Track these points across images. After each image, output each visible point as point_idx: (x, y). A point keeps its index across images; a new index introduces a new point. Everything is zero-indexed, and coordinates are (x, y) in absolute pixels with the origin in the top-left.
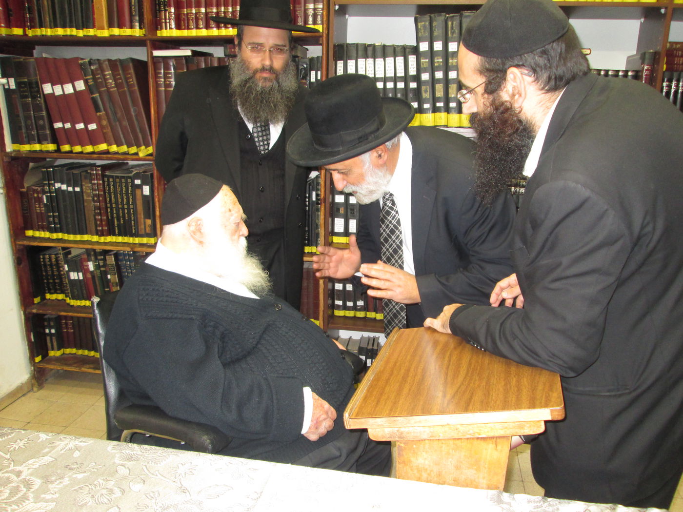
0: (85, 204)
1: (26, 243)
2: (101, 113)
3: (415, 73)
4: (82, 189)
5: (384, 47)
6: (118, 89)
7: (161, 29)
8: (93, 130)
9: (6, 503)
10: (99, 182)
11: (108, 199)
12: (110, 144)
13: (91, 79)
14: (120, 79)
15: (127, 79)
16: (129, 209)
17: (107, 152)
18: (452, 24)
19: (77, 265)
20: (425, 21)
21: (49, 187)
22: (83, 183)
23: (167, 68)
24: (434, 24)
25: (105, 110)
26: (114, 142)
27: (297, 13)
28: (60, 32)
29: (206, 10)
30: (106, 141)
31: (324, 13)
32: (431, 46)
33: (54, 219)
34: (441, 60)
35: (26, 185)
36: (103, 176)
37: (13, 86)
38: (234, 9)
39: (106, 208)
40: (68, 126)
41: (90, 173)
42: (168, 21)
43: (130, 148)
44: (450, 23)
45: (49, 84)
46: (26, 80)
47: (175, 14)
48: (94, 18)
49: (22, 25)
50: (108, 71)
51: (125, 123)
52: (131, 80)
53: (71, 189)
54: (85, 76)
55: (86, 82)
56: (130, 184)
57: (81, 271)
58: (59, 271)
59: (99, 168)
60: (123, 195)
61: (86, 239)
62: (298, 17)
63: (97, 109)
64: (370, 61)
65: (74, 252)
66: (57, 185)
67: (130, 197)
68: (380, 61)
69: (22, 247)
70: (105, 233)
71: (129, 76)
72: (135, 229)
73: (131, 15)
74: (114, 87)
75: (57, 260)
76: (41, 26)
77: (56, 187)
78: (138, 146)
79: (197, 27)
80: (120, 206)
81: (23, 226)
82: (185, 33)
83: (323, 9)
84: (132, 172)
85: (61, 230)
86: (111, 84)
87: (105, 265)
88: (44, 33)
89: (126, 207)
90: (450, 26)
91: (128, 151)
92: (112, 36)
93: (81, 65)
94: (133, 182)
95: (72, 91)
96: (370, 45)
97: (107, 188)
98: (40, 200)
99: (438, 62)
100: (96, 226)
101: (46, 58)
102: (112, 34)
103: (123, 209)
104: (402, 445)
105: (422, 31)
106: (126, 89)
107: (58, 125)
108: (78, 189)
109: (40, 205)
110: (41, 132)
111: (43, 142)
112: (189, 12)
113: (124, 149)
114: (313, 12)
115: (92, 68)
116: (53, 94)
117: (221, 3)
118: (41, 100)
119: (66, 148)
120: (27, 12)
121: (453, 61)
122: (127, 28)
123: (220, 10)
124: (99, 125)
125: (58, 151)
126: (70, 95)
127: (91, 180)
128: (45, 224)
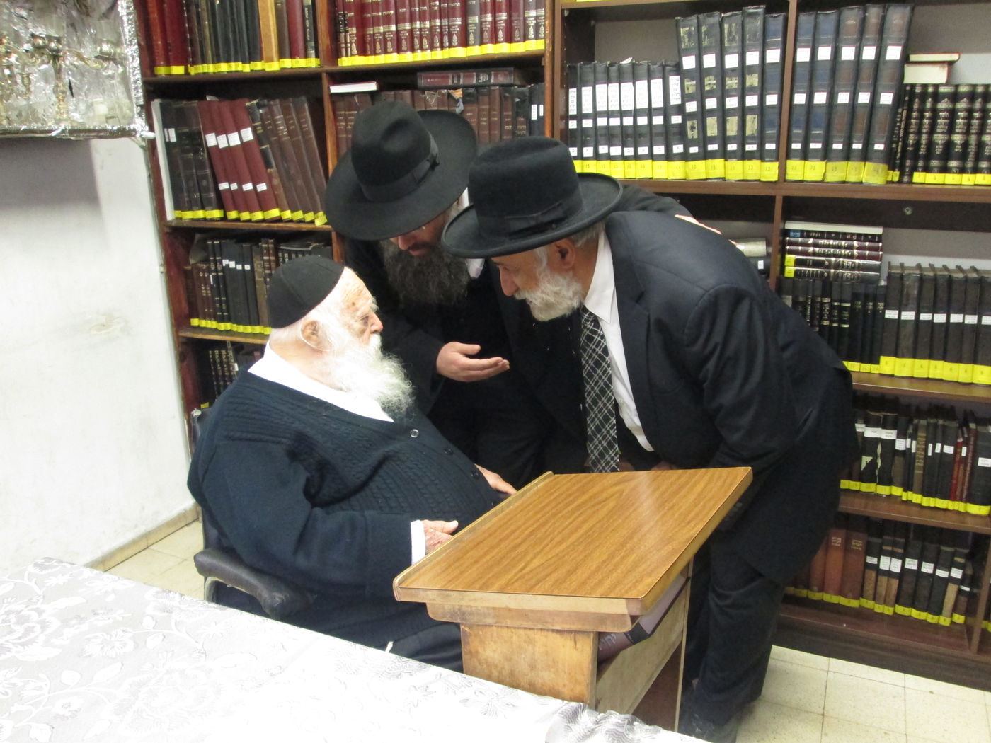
0: (257, 286)
1: (189, 334)
2: (272, 170)
3: (679, 102)
4: (252, 267)
5: (634, 66)
6: (291, 138)
7: (341, 56)
8: (263, 192)
9: (14, 644)
10: (271, 258)
12: (282, 210)
13: (260, 125)
14: (293, 124)
15: (300, 124)
17: (279, 220)
18: (730, 27)
20: (690, 26)
21: (216, 264)
22: (254, 260)
23: (348, 108)
24: (704, 29)
25: (277, 165)
26: (287, 207)
27: (513, 24)
28: (224, 67)
29: (397, 27)
30: (278, 205)
31: (547, 22)
32: (699, 61)
33: (221, 305)
34: (715, 82)
35: (192, 261)
36: (277, 250)
37: (173, 139)
38: (433, 24)
40: (234, 186)
41: (261, 247)
42: (349, 45)
43: (306, 215)
44: (726, 26)
45: (214, 134)
46: (187, 130)
47: (357, 35)
48: (261, 48)
49: (183, 61)
50: (280, 115)
51: (300, 182)
52: (306, 125)
53: (239, 267)
54: (253, 122)
55: (254, 130)
58: (229, 371)
59: (272, 241)
61: (258, 332)
62: (515, 29)
63: (268, 165)
64: (614, 87)
66: (225, 262)
68: (627, 87)
69: (184, 340)
71: (304, 120)
73: (305, 41)
74: (286, 136)
75: (227, 358)
76: (204, 61)
77: (224, 265)
78: (315, 214)
79: (385, 52)
81: (187, 313)
82: (371, 60)
83: (546, 17)
84: (310, 245)
85: (229, 320)
86: (283, 132)
88: (206, 71)
90: (726, 31)
91: (303, 218)
92: (283, 69)
93: (248, 108)
95: (238, 142)
96: (612, 65)
98: (206, 280)
99: (709, 84)
101: (210, 102)
102: (283, 66)
104: (467, 629)
105: (687, 40)
106: (300, 137)
107: (224, 186)
108: (247, 267)
109: (206, 287)
110: (203, 195)
111: (207, 208)
112: (376, 31)
113: (299, 215)
114: (535, 22)
115: (261, 111)
116: (217, 147)
117: (415, 17)
118: (204, 155)
119: (233, 215)
120: (189, 45)
121: (732, 83)
122: (300, 58)
123: (414, 26)
124: (270, 184)
125: (224, 219)
126: (235, 147)
127: (262, 255)
128: (211, 311)
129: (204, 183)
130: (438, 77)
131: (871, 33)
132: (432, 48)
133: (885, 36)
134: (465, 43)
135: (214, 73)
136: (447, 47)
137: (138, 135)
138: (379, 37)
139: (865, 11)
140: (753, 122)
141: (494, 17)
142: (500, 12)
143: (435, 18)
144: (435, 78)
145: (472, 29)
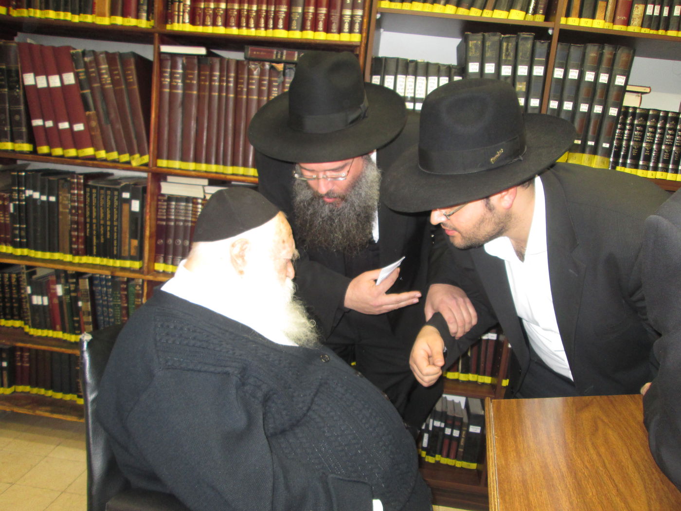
0: (61, 217)
2: (91, 113)
4: (57, 198)
5: (427, 65)
6: (114, 87)
7: (173, 22)
8: (80, 132)
10: (79, 192)
11: (88, 213)
12: (97, 149)
13: (82, 72)
14: (118, 74)
15: (125, 76)
16: (112, 226)
17: (93, 158)
18: (508, 45)
19: (42, 288)
20: (477, 40)
22: (60, 192)
23: (174, 66)
24: (488, 44)
25: (96, 109)
26: (102, 147)
27: (332, 19)
28: (52, 15)
29: (227, 6)
30: (93, 145)
31: (365, 20)
32: (482, 68)
33: (20, 232)
36: (85, 185)
38: (259, 8)
39: (85, 223)
40: (49, 124)
41: (69, 181)
42: (181, 14)
43: (122, 156)
44: (505, 44)
45: (32, 75)
46: (4, 67)
47: (190, 6)
48: (93, 3)
49: (6, 4)
50: (104, 65)
51: (119, 126)
52: (131, 77)
53: (44, 198)
54: (77, 68)
55: (77, 76)
56: (116, 198)
57: (47, 295)
58: (19, 293)
59: (82, 177)
60: (106, 210)
61: (57, 258)
62: (333, 22)
63: (87, 107)
64: (411, 78)
65: (40, 273)
66: (29, 193)
67: (115, 211)
68: (421, 80)
70: (80, 252)
72: (117, 250)
73: (138, 4)
74: (109, 84)
75: (18, 280)
76: (29, 7)
77: (27, 195)
78: (132, 153)
79: (214, 24)
80: (102, 222)
82: (200, 29)
83: (363, 17)
84: (120, 183)
85: (27, 246)
86: (106, 79)
87: (76, 290)
88: (32, 15)
89: (108, 223)
90: (504, 48)
91: (118, 159)
92: (113, 25)
93: (73, 55)
94: (120, 195)
95: (58, 84)
96: (412, 61)
97: (88, 200)
98: (5, 208)
100: (71, 243)
101: (30, 44)
102: (114, 22)
103: (105, 226)
105: (474, 50)
106: (123, 87)
107: (37, 122)
108: (53, 199)
109: (4, 214)
110: (15, 129)
111: (17, 141)
112: (206, 6)
113: (115, 155)
114: (350, 19)
115: (85, 59)
116: (35, 86)
118: (19, 92)
119: (44, 149)
122: (132, 18)
123: (242, 7)
124: (87, 126)
125: (34, 152)
126: (55, 88)
127: (71, 189)
128: (8, 236)
129: (17, 117)
130: (264, 52)
131: (606, 63)
132: (257, 27)
133: (614, 68)
134: (288, 27)
135: (41, 18)
136: (271, 28)
138: (208, 12)
139: (603, 48)
141: (316, 10)
142: (321, 6)
143: (262, 3)
144: (260, 51)
145: (295, 16)
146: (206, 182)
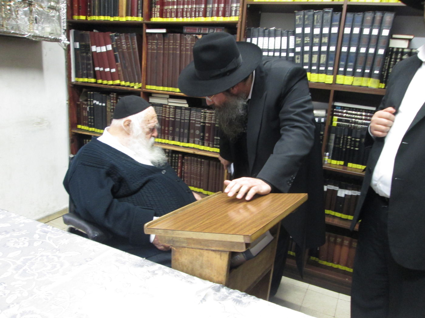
0: (107, 113)
1: (76, 131)
2: (118, 63)
3: (293, 47)
4: (106, 105)
5: (276, 30)
6: (128, 50)
7: (152, 17)
8: (113, 72)
10: (114, 101)
12: (121, 81)
13: (115, 44)
14: (129, 44)
15: (132, 45)
17: (119, 85)
20: (301, 15)
21: (90, 102)
22: (107, 102)
23: (153, 39)
24: (306, 17)
25: (120, 62)
26: (123, 80)
27: (226, 9)
28: (102, 18)
29: (177, 7)
30: (119, 79)
31: (240, 9)
32: (303, 30)
33: (91, 120)
34: (309, 39)
35: (81, 100)
36: (117, 98)
37: (78, 47)
38: (192, 7)
40: (102, 69)
41: (111, 96)
42: (156, 13)
44: (316, 16)
45: (95, 46)
46: (84, 44)
47: (160, 9)
48: (119, 11)
49: (85, 14)
50: (124, 40)
51: (129, 69)
52: (134, 45)
53: (100, 104)
54: (113, 42)
55: (112, 46)
59: (115, 94)
62: (227, 11)
63: (117, 61)
64: (266, 38)
68: (272, 39)
69: (74, 134)
71: (134, 43)
73: (138, 10)
74: (126, 49)
76: (94, 15)
77: (94, 103)
78: (135, 83)
79: (171, 17)
81: (76, 122)
82: (165, 20)
85: (94, 127)
86: (124, 47)
88: (94, 19)
90: (315, 18)
91: (130, 85)
92: (127, 20)
93: (111, 36)
95: (105, 50)
96: (266, 29)
98: (86, 109)
99: (307, 40)
101: (95, 32)
102: (127, 19)
104: (174, 249)
105: (298, 21)
106: (131, 50)
107: (97, 69)
108: (104, 105)
109: (85, 112)
110: (88, 72)
111: (89, 77)
112: (168, 8)
113: (128, 84)
114: (235, 9)
115: (116, 38)
116: (96, 52)
117: (185, 3)
118: (90, 55)
119: (100, 81)
120: (89, 7)
121: (316, 40)
122: (135, 17)
123: (184, 7)
124: (117, 69)
125: (96, 83)
126: (104, 52)
127: (111, 100)
128: (86, 122)
129: (89, 67)
130: (192, 29)
131: (377, 23)
132: (191, 17)
133: (382, 25)
134: (205, 16)
135: (98, 20)
136: (197, 17)
137: (62, 42)
138: (169, 11)
139: (375, 14)
140: (324, 58)
141: (218, 5)
142: (221, 3)
143: (193, 4)
144: (191, 29)
145: (208, 10)
146: (168, 96)
